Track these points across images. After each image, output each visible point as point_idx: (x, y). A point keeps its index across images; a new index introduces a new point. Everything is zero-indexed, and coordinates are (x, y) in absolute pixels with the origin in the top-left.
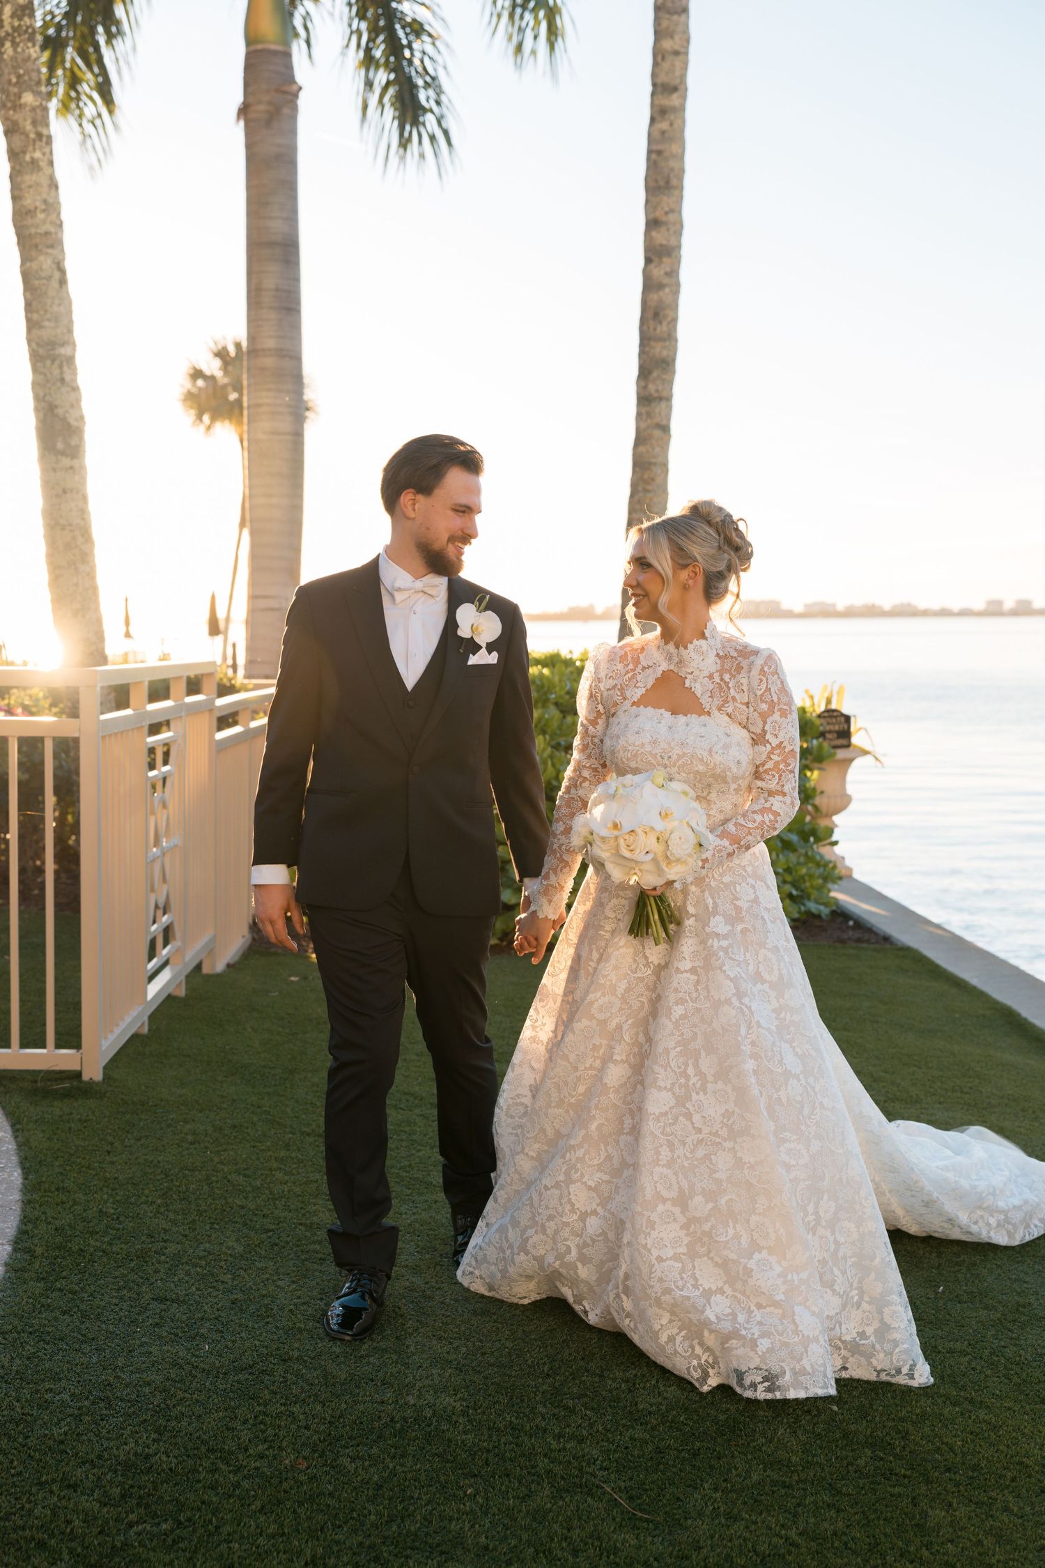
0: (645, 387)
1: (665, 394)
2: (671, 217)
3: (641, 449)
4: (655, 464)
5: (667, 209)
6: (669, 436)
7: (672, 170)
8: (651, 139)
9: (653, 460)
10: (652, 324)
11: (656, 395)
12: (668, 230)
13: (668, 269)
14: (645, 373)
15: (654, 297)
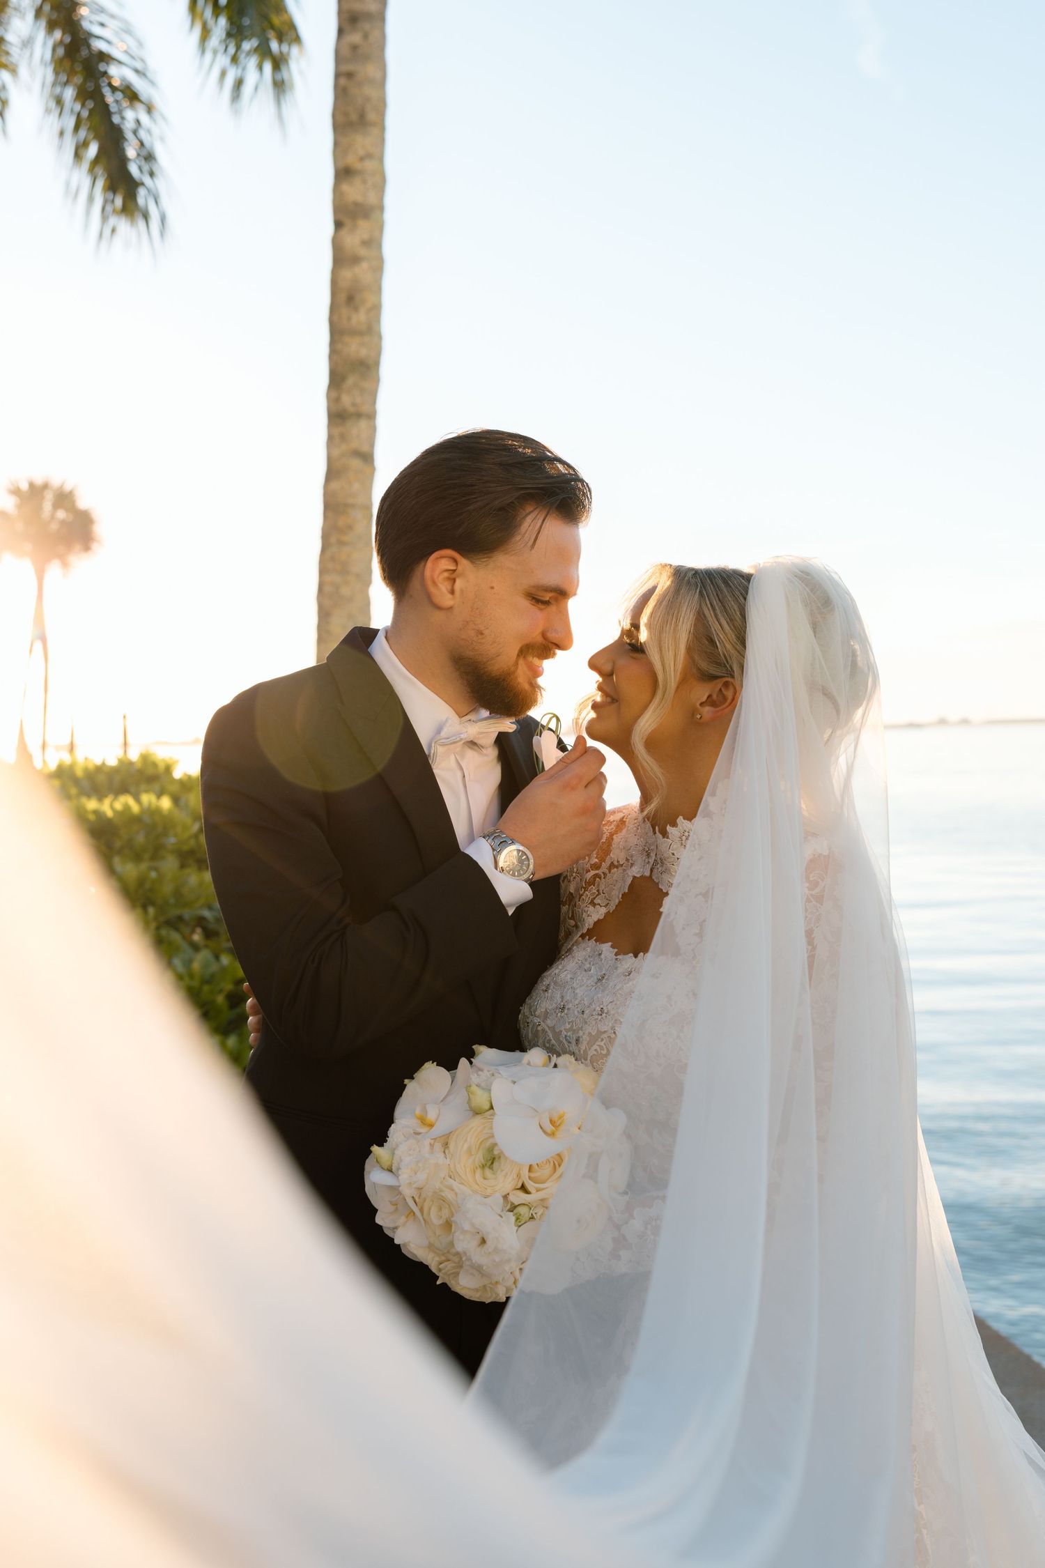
0: (337, 400)
1: (365, 409)
2: (369, 165)
3: (335, 485)
4: (353, 506)
5: (361, 152)
6: (373, 469)
7: (368, 99)
8: (339, 58)
9: (351, 501)
10: (345, 312)
11: (351, 409)
12: (364, 182)
13: (366, 236)
14: (337, 379)
15: (347, 274)
